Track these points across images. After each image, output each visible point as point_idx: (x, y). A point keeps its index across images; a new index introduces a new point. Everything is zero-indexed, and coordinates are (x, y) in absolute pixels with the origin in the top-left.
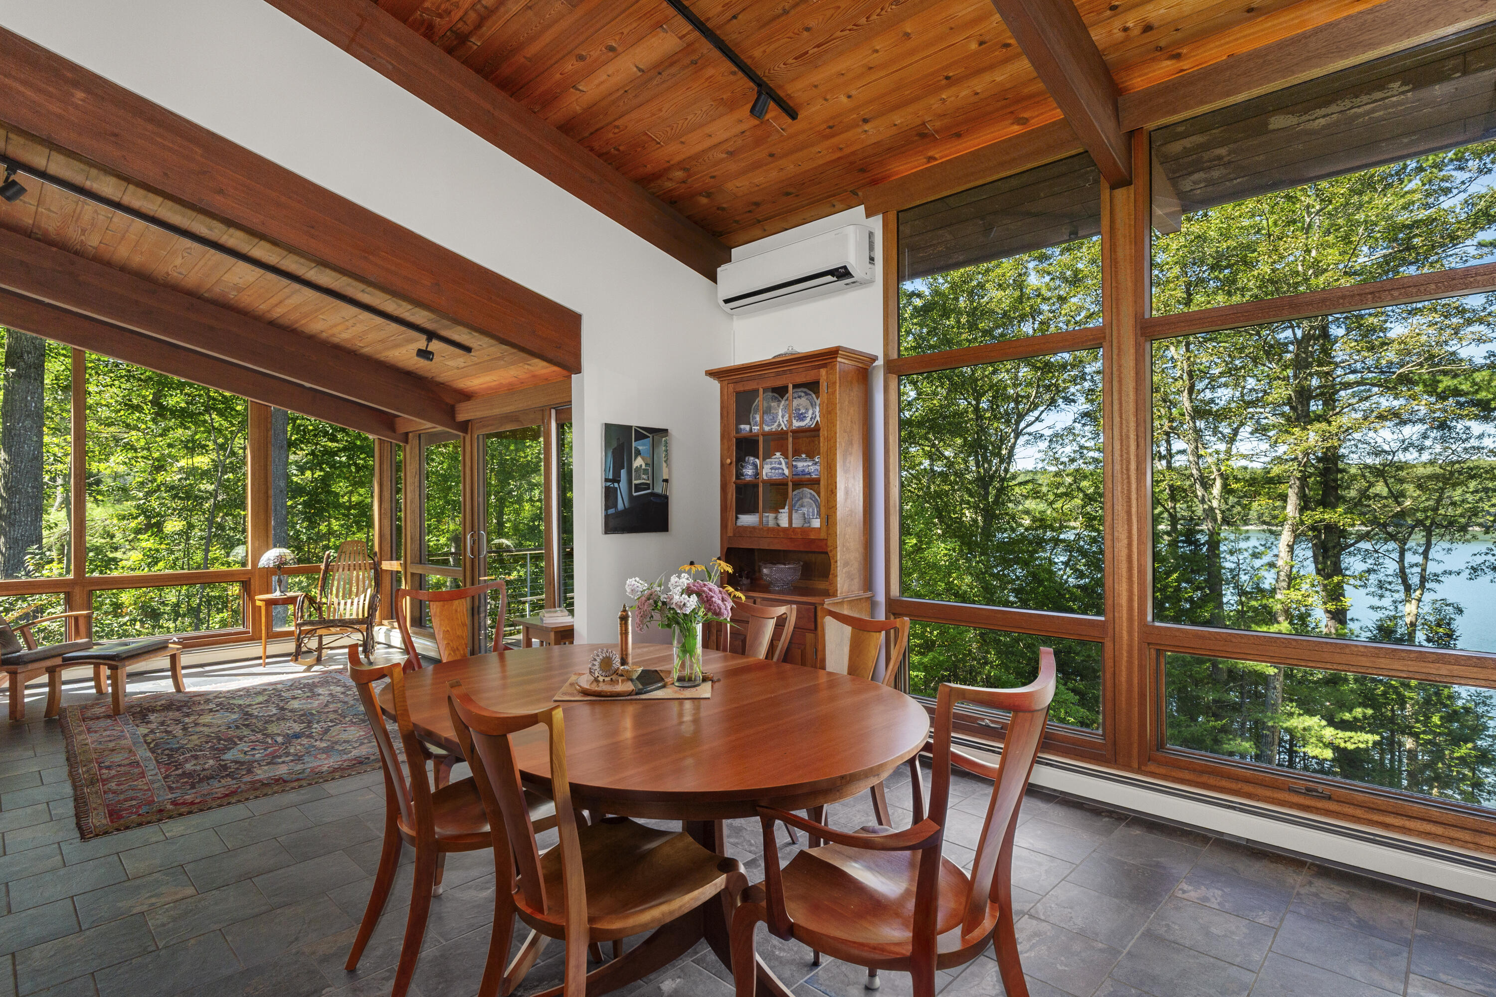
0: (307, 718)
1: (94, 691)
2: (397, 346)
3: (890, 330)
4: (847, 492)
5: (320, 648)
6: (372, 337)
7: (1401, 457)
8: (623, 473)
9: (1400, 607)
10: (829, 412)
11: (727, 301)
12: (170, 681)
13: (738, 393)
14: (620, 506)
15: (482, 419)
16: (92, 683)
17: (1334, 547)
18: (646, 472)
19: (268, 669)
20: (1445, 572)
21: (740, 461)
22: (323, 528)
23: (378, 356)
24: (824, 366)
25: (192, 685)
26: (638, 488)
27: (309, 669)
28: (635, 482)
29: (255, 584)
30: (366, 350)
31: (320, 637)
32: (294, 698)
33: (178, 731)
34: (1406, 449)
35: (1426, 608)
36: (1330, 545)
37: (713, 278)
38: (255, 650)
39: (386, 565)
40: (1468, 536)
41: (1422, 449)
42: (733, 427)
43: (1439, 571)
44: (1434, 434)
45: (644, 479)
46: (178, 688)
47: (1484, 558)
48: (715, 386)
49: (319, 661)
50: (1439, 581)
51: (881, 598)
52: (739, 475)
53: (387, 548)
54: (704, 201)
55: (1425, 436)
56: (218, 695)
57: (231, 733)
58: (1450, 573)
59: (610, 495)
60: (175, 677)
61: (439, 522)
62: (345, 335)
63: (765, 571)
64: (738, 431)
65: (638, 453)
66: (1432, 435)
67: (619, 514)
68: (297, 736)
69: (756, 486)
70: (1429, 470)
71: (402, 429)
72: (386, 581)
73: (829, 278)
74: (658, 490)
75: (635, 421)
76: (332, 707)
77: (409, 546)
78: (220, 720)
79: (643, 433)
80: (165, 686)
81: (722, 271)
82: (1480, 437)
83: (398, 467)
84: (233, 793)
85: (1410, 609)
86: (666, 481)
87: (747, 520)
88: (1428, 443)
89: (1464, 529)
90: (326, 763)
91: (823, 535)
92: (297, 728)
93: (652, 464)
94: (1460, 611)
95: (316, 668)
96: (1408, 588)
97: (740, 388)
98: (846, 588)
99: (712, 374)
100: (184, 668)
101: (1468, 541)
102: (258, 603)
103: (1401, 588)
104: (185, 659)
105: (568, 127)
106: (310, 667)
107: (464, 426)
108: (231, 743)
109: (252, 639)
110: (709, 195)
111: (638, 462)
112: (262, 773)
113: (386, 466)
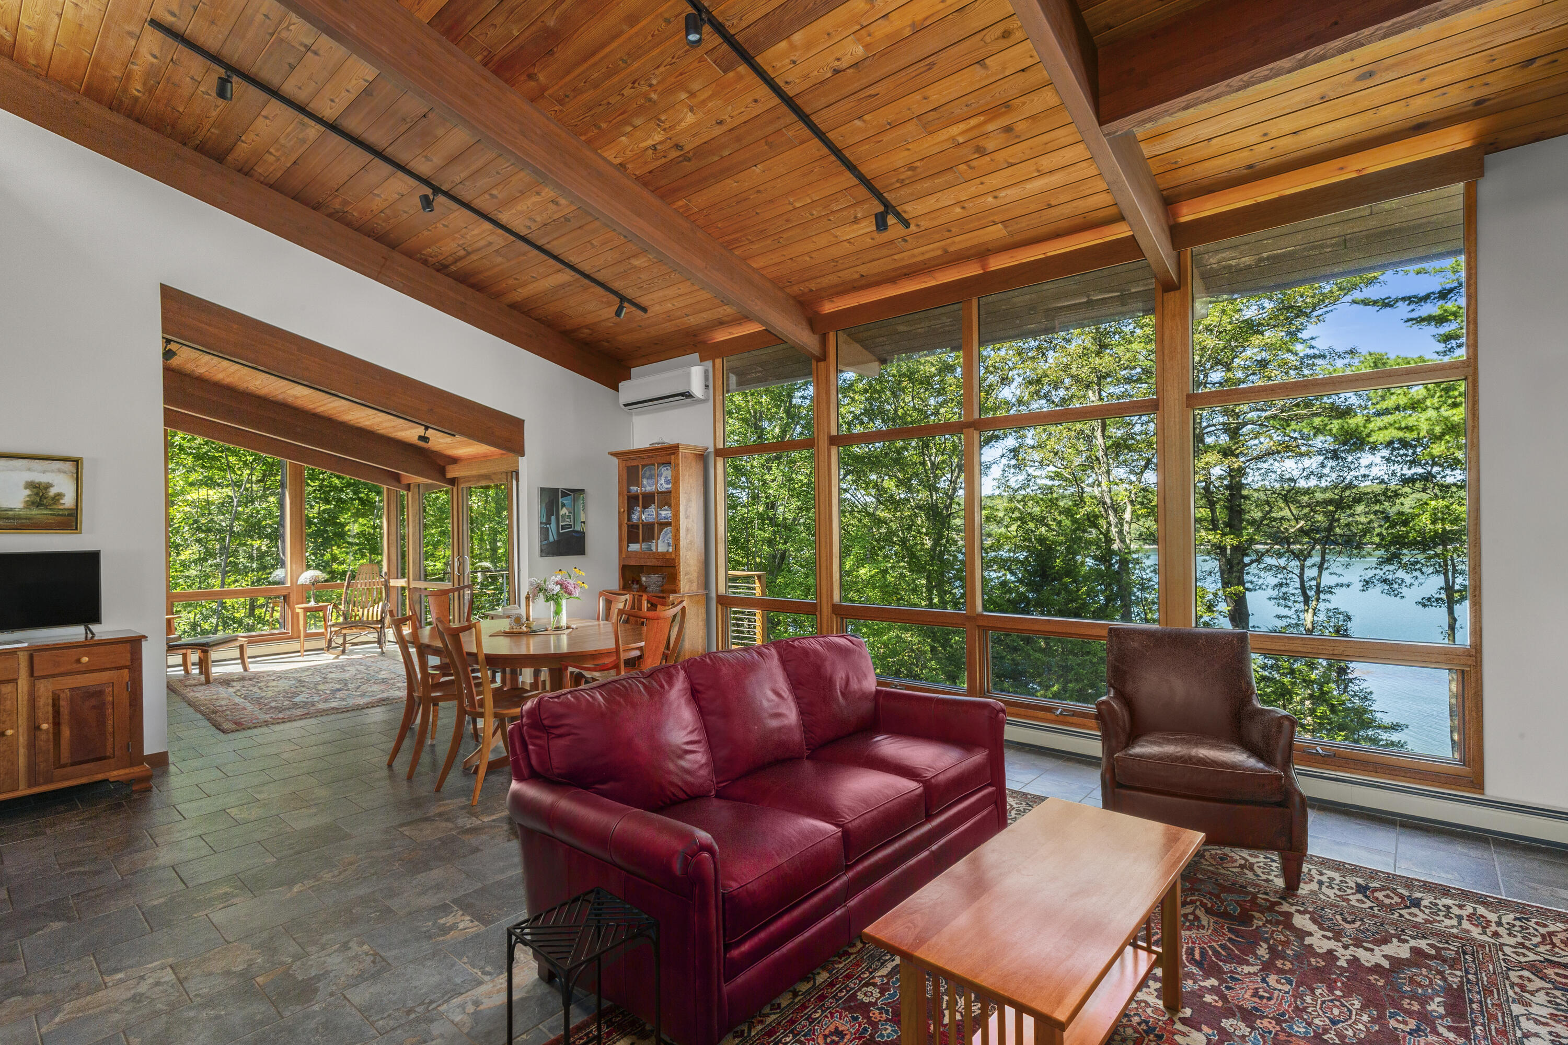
0: (345, 682)
1: (183, 672)
2: (402, 430)
3: (717, 430)
4: (687, 530)
5: (345, 643)
6: (385, 425)
7: (1302, 484)
8: (553, 518)
9: (1301, 615)
10: (676, 481)
11: (625, 405)
12: (241, 666)
13: (628, 467)
14: (551, 539)
15: (465, 477)
16: (182, 668)
17: (1238, 564)
18: (569, 517)
19: (305, 658)
20: (1337, 585)
21: (630, 512)
22: (327, 556)
23: (390, 435)
24: (673, 454)
25: (253, 668)
26: (563, 527)
27: (337, 657)
28: (561, 524)
29: (293, 597)
30: (381, 432)
31: (345, 635)
32: (331, 672)
33: (256, 689)
34: (1307, 478)
35: (1322, 617)
36: (1235, 562)
37: (617, 389)
38: (296, 646)
39: (393, 583)
40: (1364, 553)
41: (1321, 477)
42: (625, 488)
43: (1333, 584)
44: (1330, 463)
45: (568, 522)
46: (245, 669)
47: (1374, 572)
48: (615, 460)
49: (343, 652)
50: (1331, 593)
51: (714, 595)
52: (629, 519)
53: (394, 570)
54: (606, 344)
55: (1323, 465)
56: (274, 672)
57: (293, 690)
58: (1342, 585)
59: (544, 532)
60: (243, 663)
61: (435, 549)
62: (367, 423)
63: (644, 579)
64: (629, 491)
65: (563, 505)
66: (1329, 465)
67: (550, 544)
68: (339, 690)
69: (638, 527)
70: (1329, 495)
71: (405, 482)
72: (393, 595)
73: (680, 397)
74: (578, 528)
75: (561, 485)
76: (359, 676)
77: (411, 569)
78: (283, 685)
79: (566, 493)
80: (237, 669)
81: (621, 385)
82: (1369, 466)
83: (402, 509)
84: (308, 714)
85: (1308, 618)
86: (584, 522)
87: (634, 547)
88: (1326, 471)
89: (1359, 547)
90: (362, 701)
91: (673, 556)
92: (338, 687)
93: (573, 512)
94: (1349, 618)
95: (341, 657)
96: (1307, 601)
97: (630, 464)
98: (687, 588)
99: (612, 454)
100: (249, 658)
101: (1364, 557)
102: (298, 610)
103: (1301, 599)
104: (249, 651)
105: (513, 306)
106: (338, 656)
107: (453, 482)
108: (296, 694)
109: (291, 638)
110: (608, 342)
111: (564, 511)
112: (321, 706)
113: (393, 507)
